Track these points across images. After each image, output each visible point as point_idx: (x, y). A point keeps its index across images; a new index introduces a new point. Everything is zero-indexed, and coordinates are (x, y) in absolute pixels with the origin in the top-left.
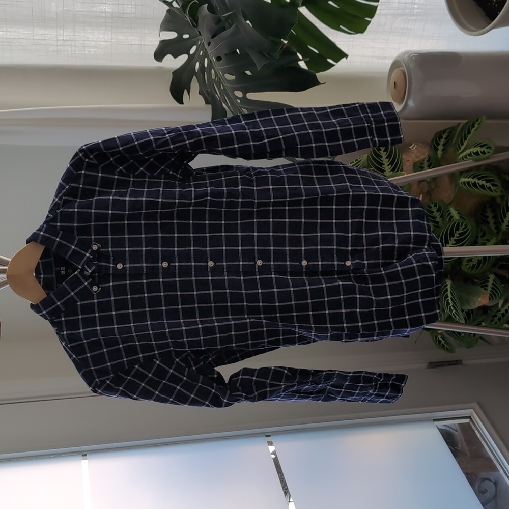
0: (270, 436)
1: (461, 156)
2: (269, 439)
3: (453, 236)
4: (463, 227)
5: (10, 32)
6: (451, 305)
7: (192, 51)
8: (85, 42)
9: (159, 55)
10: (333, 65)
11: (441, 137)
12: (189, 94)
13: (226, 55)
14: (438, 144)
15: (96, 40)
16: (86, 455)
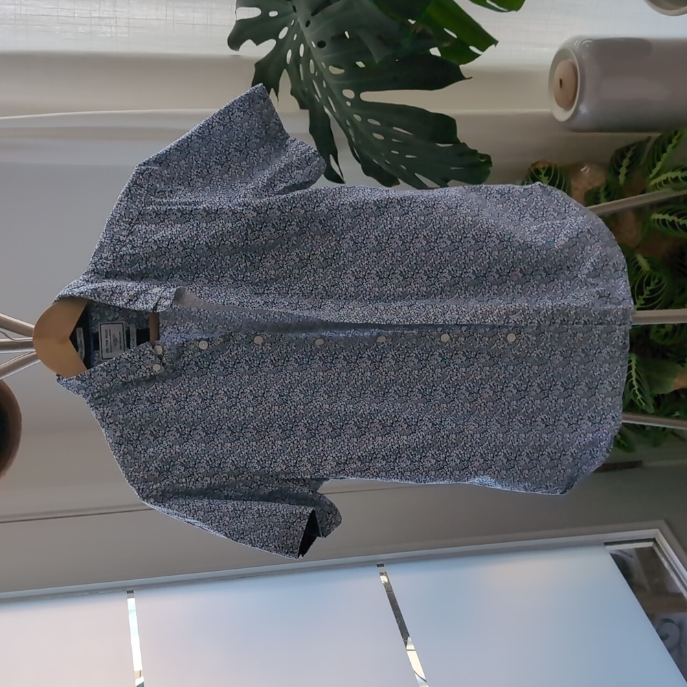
0: (382, 565)
1: (653, 183)
2: (381, 569)
3: (642, 294)
4: (656, 281)
5: (26, 5)
6: (636, 387)
7: (282, 35)
8: (131, 21)
9: (235, 41)
10: (478, 55)
11: (623, 157)
12: (277, 95)
13: (333, 38)
14: (620, 166)
15: (144, 17)
16: (132, 592)
